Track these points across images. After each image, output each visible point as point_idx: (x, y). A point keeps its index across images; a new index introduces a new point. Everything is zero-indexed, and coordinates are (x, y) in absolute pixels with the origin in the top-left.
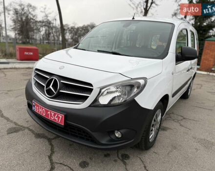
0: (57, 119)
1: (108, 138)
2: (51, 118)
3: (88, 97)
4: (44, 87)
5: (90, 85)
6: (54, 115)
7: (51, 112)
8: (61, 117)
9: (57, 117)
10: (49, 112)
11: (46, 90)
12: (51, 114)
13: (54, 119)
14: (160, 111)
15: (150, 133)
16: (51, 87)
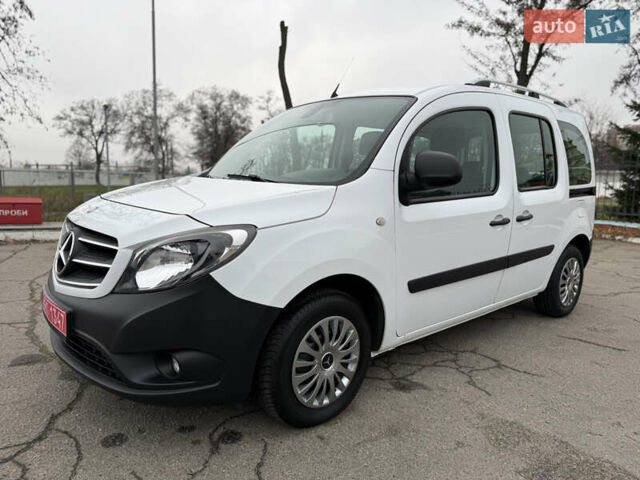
0: (59, 322)
1: (152, 372)
2: (54, 322)
3: (107, 269)
6: (57, 315)
8: (63, 317)
9: (60, 317)
10: (51, 309)
12: (53, 313)
13: (57, 324)
14: (347, 323)
15: (297, 379)
16: (62, 253)
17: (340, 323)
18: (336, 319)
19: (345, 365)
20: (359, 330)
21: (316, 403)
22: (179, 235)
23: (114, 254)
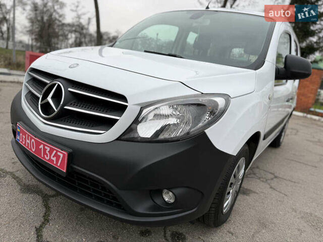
0: (54, 159)
1: (149, 203)
2: (44, 157)
3: (117, 120)
4: (39, 98)
6: (51, 152)
7: (44, 145)
8: (61, 155)
9: (56, 155)
10: (41, 146)
11: (41, 105)
12: (45, 150)
13: (50, 160)
15: (226, 198)
16: (49, 99)
22: (178, 98)
23: (121, 109)
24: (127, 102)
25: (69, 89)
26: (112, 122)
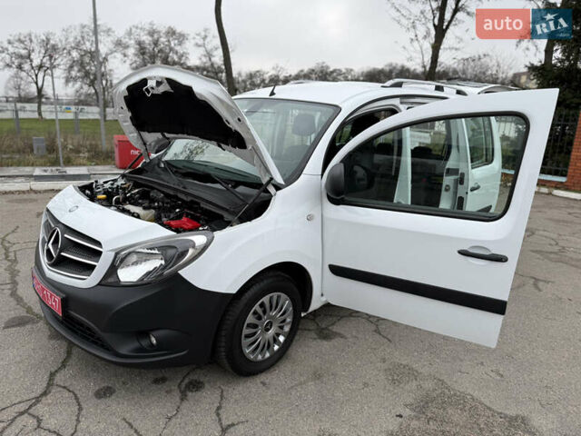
0: (54, 304)
1: (135, 345)
2: (48, 302)
3: (95, 266)
4: (46, 243)
5: (98, 243)
6: (51, 297)
8: (58, 301)
9: (54, 300)
10: (45, 292)
12: (47, 295)
13: (52, 305)
14: (283, 296)
15: (245, 342)
16: (50, 246)
17: (279, 297)
18: (275, 295)
19: (281, 328)
20: (292, 300)
21: (260, 357)
22: (152, 240)
23: (98, 254)
24: (101, 247)
25: (66, 236)
26: (92, 268)
